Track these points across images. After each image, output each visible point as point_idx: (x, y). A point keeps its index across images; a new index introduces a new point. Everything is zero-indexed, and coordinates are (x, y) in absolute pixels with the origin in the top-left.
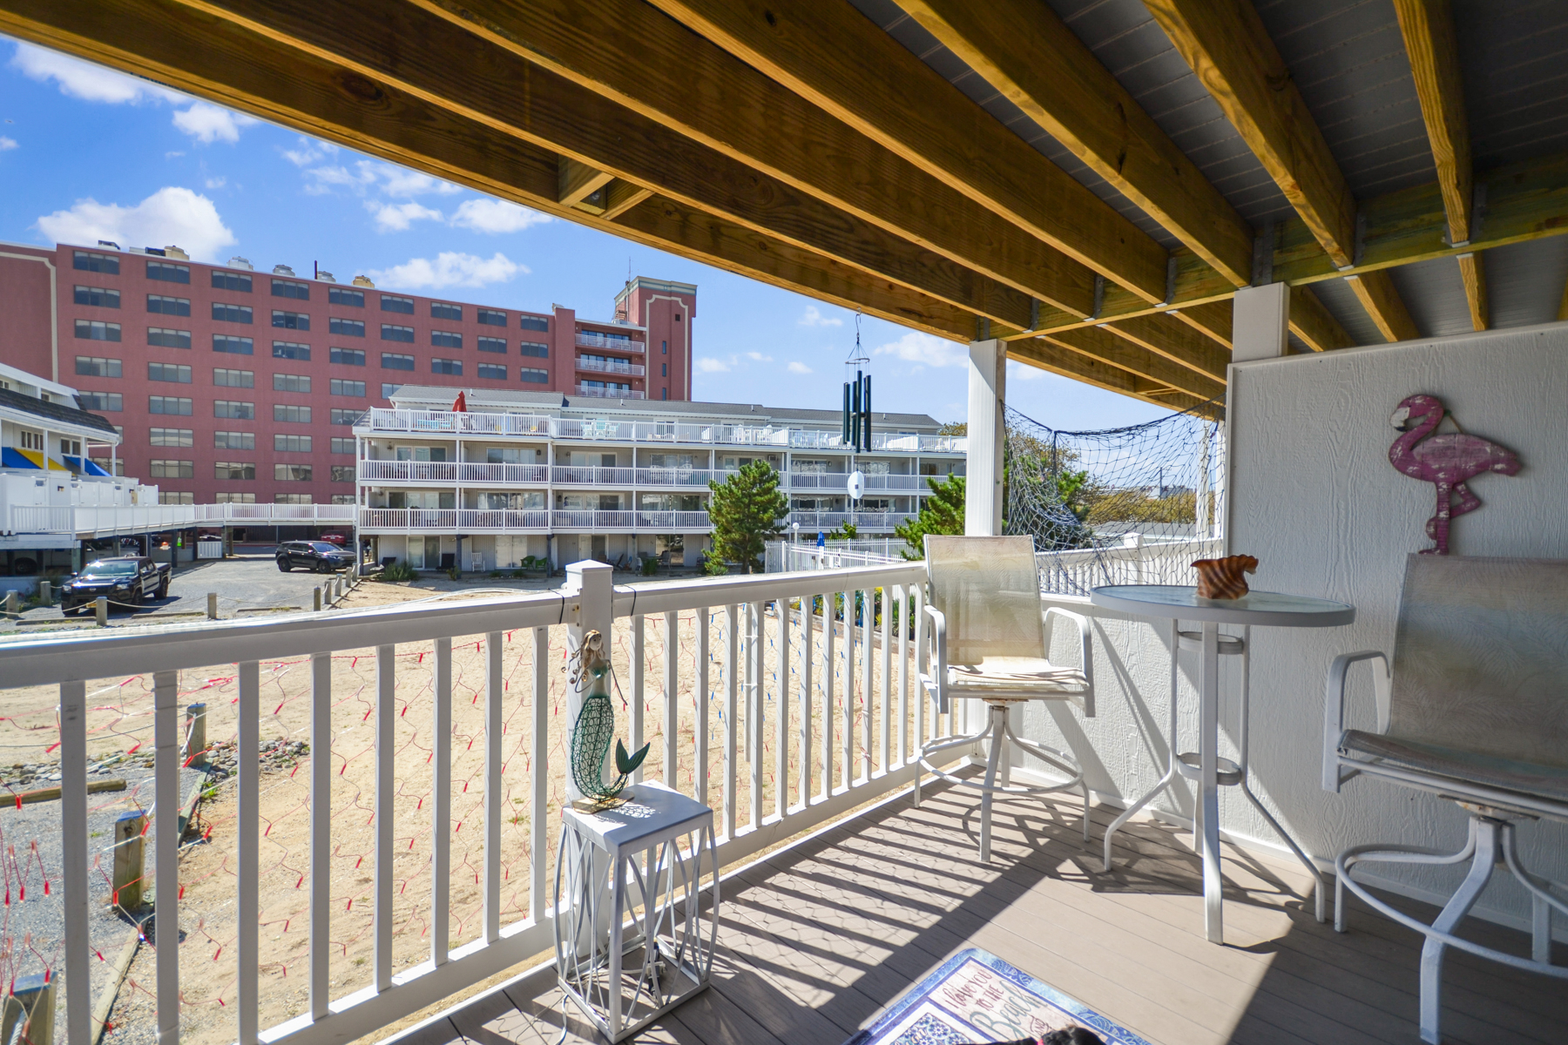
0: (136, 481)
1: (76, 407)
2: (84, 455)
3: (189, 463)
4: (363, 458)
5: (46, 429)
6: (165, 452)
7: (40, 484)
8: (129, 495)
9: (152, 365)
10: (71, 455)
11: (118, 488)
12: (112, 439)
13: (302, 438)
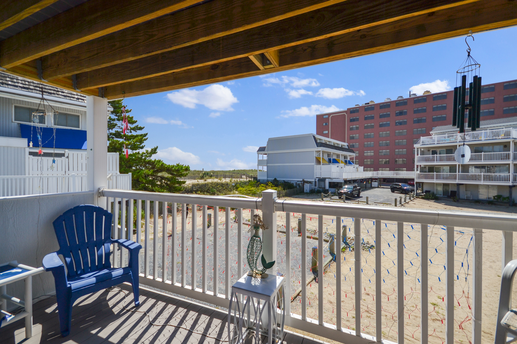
0: (358, 165)
1: (347, 148)
2: (348, 159)
3: (372, 160)
4: (418, 155)
5: (341, 154)
6: (367, 157)
7: (338, 167)
8: (356, 169)
9: (365, 134)
10: (346, 160)
11: (354, 167)
12: (353, 155)
13: (404, 150)
